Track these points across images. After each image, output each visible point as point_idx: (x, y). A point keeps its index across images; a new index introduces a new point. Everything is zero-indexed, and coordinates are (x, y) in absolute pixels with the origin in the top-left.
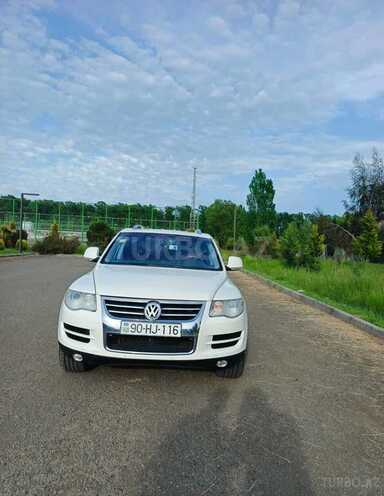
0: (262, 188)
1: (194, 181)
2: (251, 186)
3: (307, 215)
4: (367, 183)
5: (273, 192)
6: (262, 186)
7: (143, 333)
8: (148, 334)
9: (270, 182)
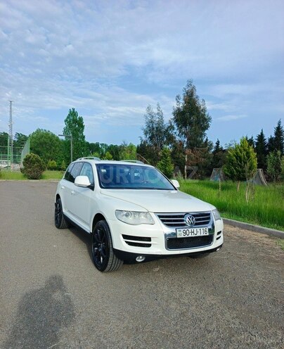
0: (75, 123)
1: (11, 112)
2: (65, 121)
3: (102, 145)
4: (155, 126)
5: (83, 127)
6: (75, 121)
7: (190, 235)
8: (193, 236)
9: (81, 119)
